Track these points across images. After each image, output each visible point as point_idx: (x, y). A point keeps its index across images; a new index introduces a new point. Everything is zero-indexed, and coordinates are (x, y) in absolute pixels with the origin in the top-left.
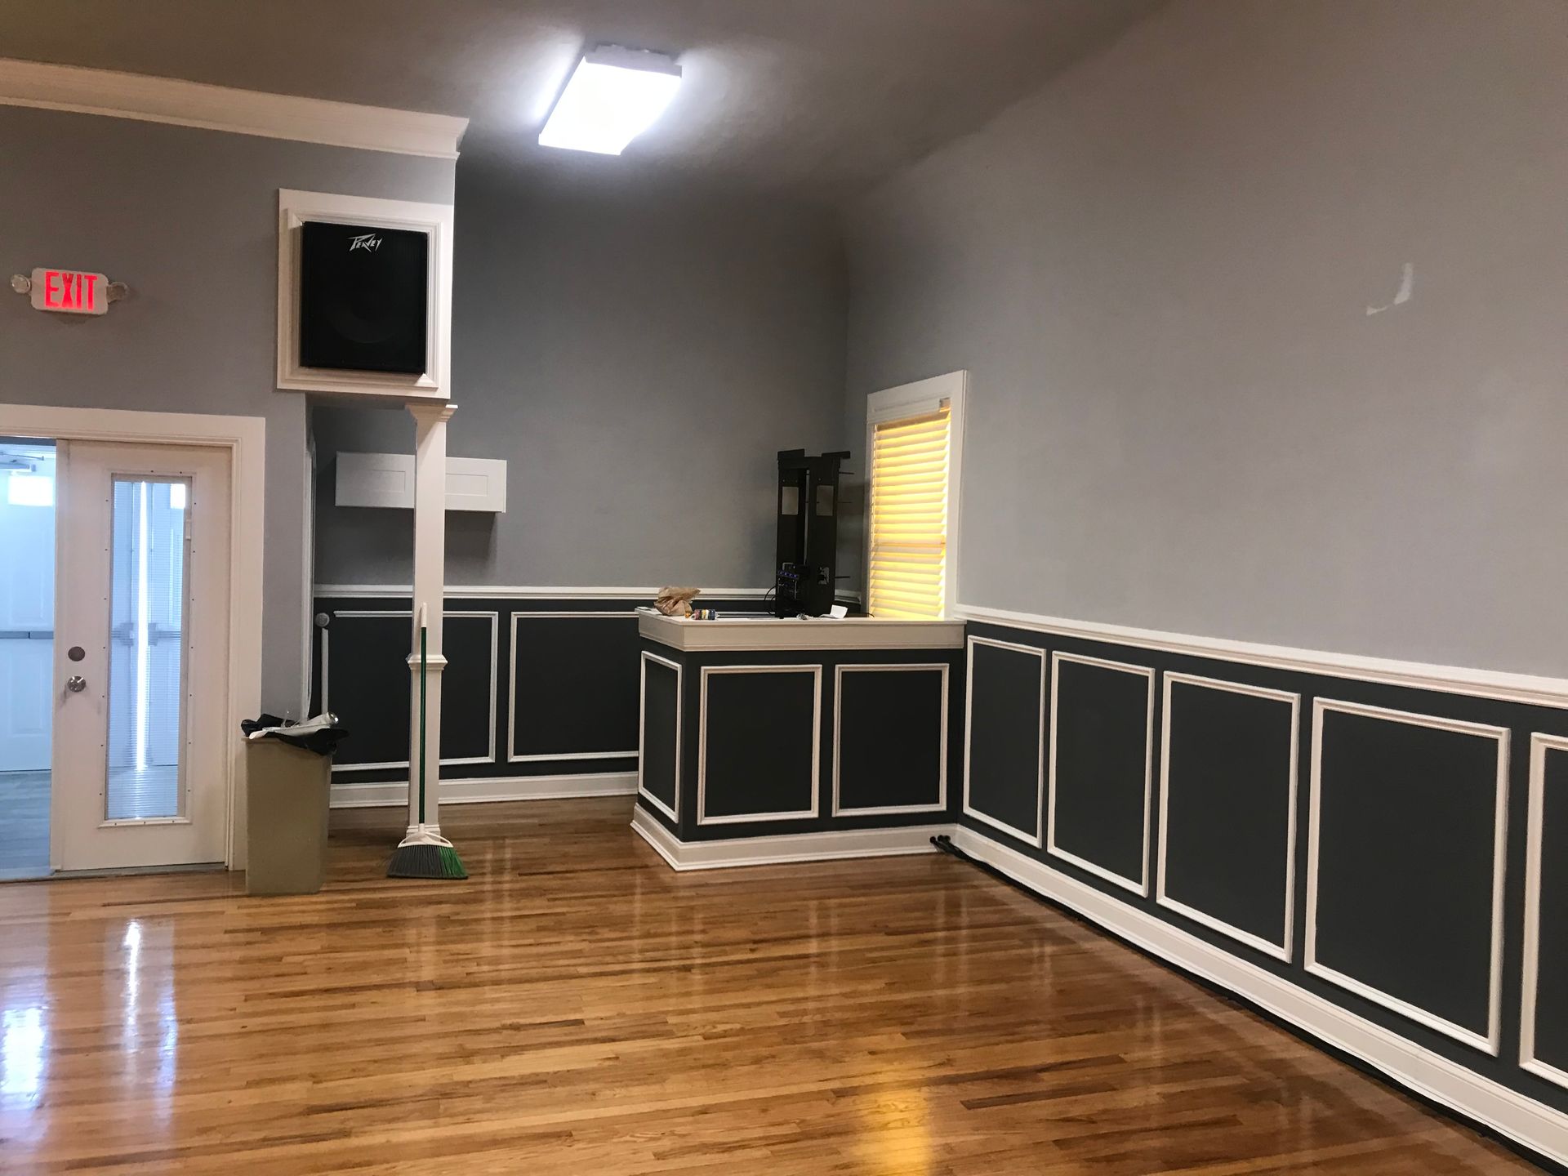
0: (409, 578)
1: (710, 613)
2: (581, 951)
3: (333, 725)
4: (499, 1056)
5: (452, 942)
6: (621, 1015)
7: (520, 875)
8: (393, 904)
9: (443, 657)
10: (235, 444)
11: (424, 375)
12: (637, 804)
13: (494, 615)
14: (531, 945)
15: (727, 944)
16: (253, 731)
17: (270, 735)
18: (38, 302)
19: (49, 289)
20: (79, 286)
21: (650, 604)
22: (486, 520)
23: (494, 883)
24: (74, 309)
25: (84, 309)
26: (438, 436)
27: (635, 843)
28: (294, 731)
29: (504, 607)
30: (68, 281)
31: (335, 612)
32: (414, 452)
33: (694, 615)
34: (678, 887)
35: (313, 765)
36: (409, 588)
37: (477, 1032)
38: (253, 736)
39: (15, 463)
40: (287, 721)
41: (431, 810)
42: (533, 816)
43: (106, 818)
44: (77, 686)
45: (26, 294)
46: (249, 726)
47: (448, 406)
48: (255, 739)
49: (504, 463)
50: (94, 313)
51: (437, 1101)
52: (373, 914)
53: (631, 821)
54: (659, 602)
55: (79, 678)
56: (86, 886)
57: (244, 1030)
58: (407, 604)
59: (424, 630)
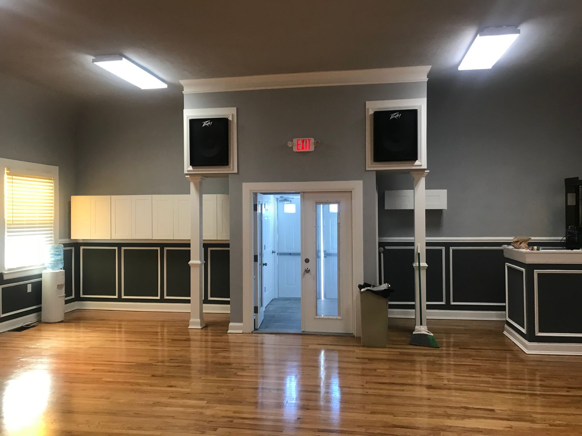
0: (413, 235)
1: (537, 248)
2: (489, 381)
3: (389, 287)
4: (461, 418)
5: (437, 371)
6: (511, 410)
7: (460, 348)
8: (413, 355)
9: (426, 264)
10: (353, 190)
11: (417, 161)
12: (506, 324)
13: (443, 248)
14: (468, 376)
15: (556, 387)
16: (362, 289)
17: (368, 290)
18: (295, 149)
19: (298, 145)
20: (306, 142)
21: (509, 244)
22: (439, 212)
23: (446, 350)
24: (305, 150)
25: (308, 150)
26: (422, 182)
27: (506, 341)
28: (375, 289)
29: (447, 245)
30: (303, 142)
31: (385, 247)
32: (414, 189)
33: (530, 248)
34: (528, 360)
35: (382, 301)
36: (413, 238)
37: (451, 407)
38: (362, 290)
39: (286, 200)
40: (373, 285)
41: (424, 322)
42: (462, 326)
43: (317, 315)
44: (307, 271)
45: (292, 147)
46: (361, 287)
47: (426, 171)
48: (363, 291)
49: (446, 191)
50: (310, 151)
51: (439, 431)
52: (406, 358)
53: (503, 331)
54: (513, 243)
55: (308, 268)
56: (312, 337)
57: (367, 393)
58: (412, 244)
59: (419, 254)
